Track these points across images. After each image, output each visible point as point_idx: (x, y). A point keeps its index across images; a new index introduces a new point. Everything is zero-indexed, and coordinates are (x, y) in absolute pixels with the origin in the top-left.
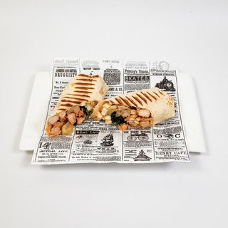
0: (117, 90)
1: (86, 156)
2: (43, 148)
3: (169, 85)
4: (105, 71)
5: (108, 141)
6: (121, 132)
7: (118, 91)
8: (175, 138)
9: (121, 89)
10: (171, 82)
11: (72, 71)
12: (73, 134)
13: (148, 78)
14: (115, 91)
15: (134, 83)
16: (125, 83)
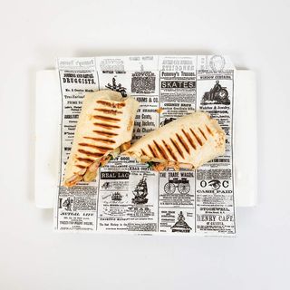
0: (150, 101)
1: (116, 222)
2: (63, 209)
3: (222, 95)
4: (133, 75)
5: (141, 193)
6: (157, 173)
7: (152, 103)
8: (222, 188)
9: (156, 100)
10: (224, 90)
11: (86, 76)
12: (98, 178)
13: (194, 84)
14: (148, 103)
15: (174, 92)
16: (162, 91)
